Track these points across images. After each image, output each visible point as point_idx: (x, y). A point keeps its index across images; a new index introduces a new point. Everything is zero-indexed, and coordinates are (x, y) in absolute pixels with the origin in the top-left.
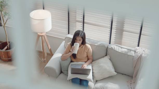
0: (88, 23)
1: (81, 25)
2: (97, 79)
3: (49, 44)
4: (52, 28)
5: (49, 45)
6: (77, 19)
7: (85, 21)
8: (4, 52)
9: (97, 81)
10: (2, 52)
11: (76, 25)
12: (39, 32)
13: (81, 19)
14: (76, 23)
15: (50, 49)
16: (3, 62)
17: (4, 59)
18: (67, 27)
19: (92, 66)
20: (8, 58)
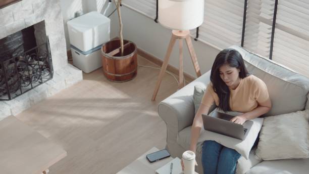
0: (285, 27)
1: (269, 29)
2: (264, 157)
3: (196, 59)
4: (204, 23)
5: (197, 63)
6: (262, 15)
7: (277, 21)
8: (110, 59)
9: (262, 161)
10: (105, 57)
11: (258, 28)
12: (175, 29)
13: (270, 15)
14: (258, 23)
15: (197, 71)
16: (105, 79)
17: (109, 74)
18: (240, 29)
19: (263, 126)
20: (116, 73)
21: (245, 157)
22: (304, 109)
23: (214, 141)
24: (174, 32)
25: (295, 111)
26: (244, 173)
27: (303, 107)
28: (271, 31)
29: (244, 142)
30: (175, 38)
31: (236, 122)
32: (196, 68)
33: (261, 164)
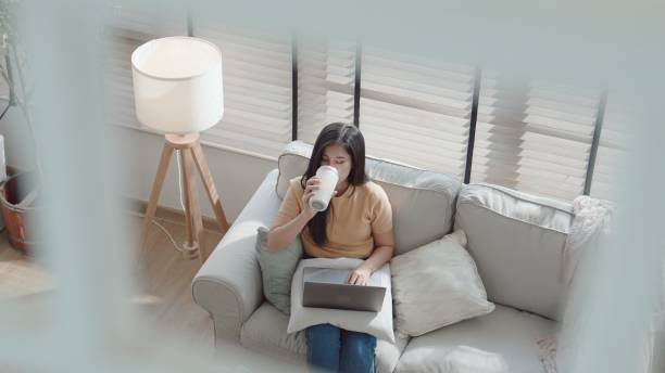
1: (348, 101)
2: (414, 331)
3: (211, 180)
4: (225, 114)
5: (213, 186)
6: (330, 78)
7: (363, 85)
9: (410, 338)
11: (325, 102)
12: (168, 133)
13: (348, 76)
14: (324, 94)
15: (215, 201)
17: (25, 242)
19: (392, 277)
21: (389, 340)
22: (451, 231)
23: (328, 324)
24: (169, 138)
25: (440, 237)
26: (392, 369)
27: (449, 227)
28: (352, 103)
29: (379, 314)
30: (170, 148)
31: (358, 284)
32: (213, 196)
33: (411, 344)
